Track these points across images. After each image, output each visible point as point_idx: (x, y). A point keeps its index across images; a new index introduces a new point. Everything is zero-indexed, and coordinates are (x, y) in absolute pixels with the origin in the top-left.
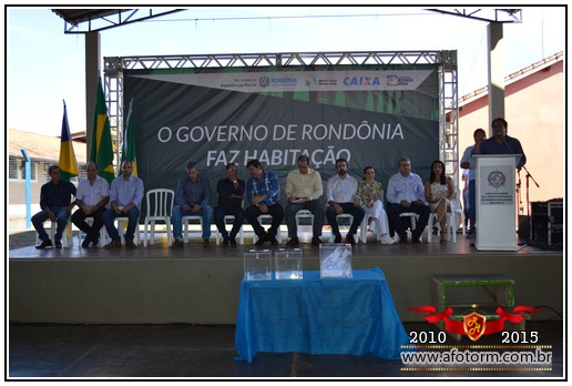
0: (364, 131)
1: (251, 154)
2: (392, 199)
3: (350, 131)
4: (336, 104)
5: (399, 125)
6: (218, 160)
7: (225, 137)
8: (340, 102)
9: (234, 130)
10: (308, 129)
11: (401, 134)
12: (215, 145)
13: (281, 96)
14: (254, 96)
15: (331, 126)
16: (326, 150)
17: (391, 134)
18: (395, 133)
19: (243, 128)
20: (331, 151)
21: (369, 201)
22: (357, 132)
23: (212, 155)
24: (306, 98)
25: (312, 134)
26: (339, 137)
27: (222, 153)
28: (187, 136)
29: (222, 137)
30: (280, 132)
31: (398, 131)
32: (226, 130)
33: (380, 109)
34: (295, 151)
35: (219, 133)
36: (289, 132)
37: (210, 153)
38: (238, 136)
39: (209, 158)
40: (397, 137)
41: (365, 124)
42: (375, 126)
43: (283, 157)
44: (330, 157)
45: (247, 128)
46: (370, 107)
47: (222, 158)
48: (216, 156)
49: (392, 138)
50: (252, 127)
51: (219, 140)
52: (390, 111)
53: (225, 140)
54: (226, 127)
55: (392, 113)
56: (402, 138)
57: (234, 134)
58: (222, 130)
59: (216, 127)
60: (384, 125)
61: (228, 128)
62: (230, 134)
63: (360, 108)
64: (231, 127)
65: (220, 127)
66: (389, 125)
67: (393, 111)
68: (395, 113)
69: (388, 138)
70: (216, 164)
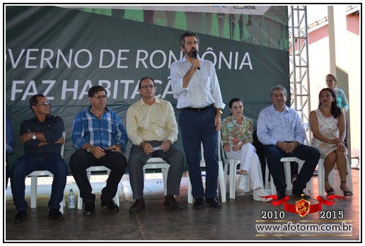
1: (70, 85)
2: (265, 139)
4: (176, 27)
5: (247, 54)
6: (27, 93)
7: (37, 62)
8: (181, 24)
9: (47, 54)
10: (142, 55)
11: (250, 64)
12: (22, 73)
14: (74, 12)
15: (171, 53)
16: (165, 82)
17: (239, 66)
18: (243, 64)
19: (60, 52)
21: (235, 143)
23: (18, 86)
24: (140, 19)
25: (147, 61)
27: (32, 83)
29: (31, 63)
30: (107, 58)
31: (246, 61)
32: (38, 54)
33: (226, 35)
34: (127, 82)
35: (28, 58)
36: (120, 58)
37: (15, 83)
38: (53, 61)
39: (14, 91)
40: (246, 67)
42: (221, 54)
43: (112, 89)
45: (66, 52)
46: (214, 31)
47: (31, 91)
48: (24, 87)
49: (240, 68)
50: (71, 50)
51: (27, 66)
52: (237, 38)
53: (35, 67)
54: (37, 50)
55: (239, 40)
56: (251, 68)
57: (48, 60)
58: (32, 54)
59: (23, 50)
60: (231, 53)
61: (40, 52)
62: (43, 59)
63: (204, 33)
64: (44, 51)
65: (29, 51)
66: (237, 53)
67: (241, 38)
68: (242, 40)
69: (236, 68)
70: (24, 98)
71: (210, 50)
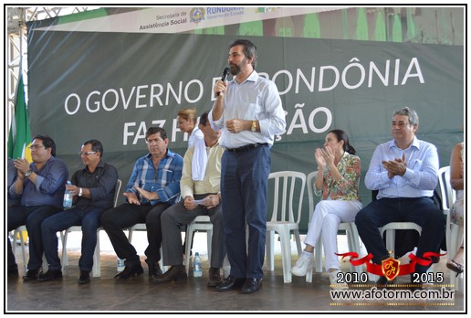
0: (353, 76)
3: (329, 77)
4: (306, 36)
5: (415, 60)
6: (138, 136)
7: (147, 101)
8: (312, 31)
11: (419, 74)
12: (133, 114)
13: (222, 32)
14: (183, 37)
15: (299, 72)
17: (400, 80)
18: (408, 75)
19: (169, 86)
20: (299, 113)
22: (341, 77)
23: (130, 129)
24: (259, 32)
26: (311, 89)
27: (143, 124)
28: (98, 103)
29: (142, 101)
31: (414, 70)
32: (146, 92)
33: (380, 36)
35: (138, 96)
37: (127, 125)
38: (163, 98)
39: (126, 134)
40: (413, 81)
41: (355, 63)
42: (372, 65)
44: (298, 122)
45: (176, 87)
46: (362, 34)
47: (142, 133)
48: (135, 130)
49: (404, 83)
50: (181, 83)
51: (137, 106)
52: (397, 38)
53: (145, 106)
54: (147, 86)
55: (401, 41)
56: (422, 81)
57: (157, 96)
58: (142, 92)
59: (134, 88)
60: (388, 62)
61: (150, 87)
62: (152, 96)
63: (346, 38)
64: (153, 86)
65: (139, 88)
66: (398, 61)
67: (403, 37)
68: (406, 40)
69: (396, 83)
70: (135, 142)
71: (354, 62)
